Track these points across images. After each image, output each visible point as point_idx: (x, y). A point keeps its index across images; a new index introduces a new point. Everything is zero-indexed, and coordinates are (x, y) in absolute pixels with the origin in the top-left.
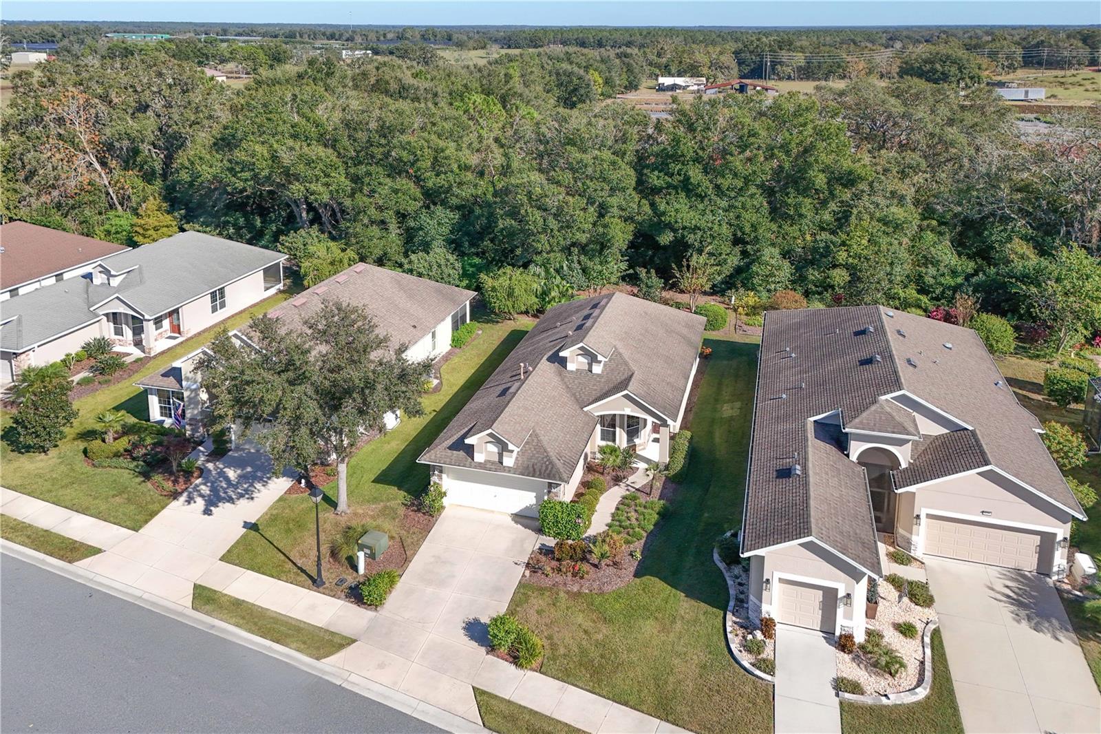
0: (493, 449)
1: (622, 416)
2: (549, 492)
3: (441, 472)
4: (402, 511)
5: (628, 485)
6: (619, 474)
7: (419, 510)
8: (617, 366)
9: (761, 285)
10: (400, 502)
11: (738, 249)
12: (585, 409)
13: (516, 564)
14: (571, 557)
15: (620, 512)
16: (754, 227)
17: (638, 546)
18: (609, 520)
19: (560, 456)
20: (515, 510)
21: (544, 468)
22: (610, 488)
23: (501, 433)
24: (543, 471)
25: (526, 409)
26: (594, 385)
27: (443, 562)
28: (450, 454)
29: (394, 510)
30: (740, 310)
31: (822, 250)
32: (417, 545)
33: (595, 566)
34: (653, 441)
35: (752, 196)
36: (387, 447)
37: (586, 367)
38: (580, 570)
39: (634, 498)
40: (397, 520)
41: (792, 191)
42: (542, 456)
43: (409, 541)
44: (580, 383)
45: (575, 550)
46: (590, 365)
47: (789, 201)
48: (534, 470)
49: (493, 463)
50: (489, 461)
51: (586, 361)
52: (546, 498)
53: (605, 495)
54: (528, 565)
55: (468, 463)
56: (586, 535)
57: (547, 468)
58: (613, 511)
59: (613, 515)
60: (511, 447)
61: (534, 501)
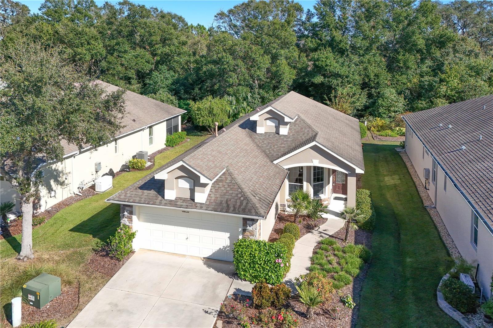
0: (184, 185)
1: (309, 168)
2: (244, 230)
3: (131, 213)
4: (90, 256)
5: (320, 233)
6: (310, 223)
7: (107, 255)
8: (302, 129)
9: (385, 113)
10: (91, 248)
11: (366, 91)
12: (275, 162)
13: (206, 312)
14: (273, 304)
15: (319, 256)
16: (377, 76)
17: (347, 291)
18: (309, 264)
19: (255, 195)
20: (208, 253)
21: (238, 204)
22: (304, 234)
23: (193, 166)
24: (237, 206)
25: (220, 153)
26: (282, 144)
27: (119, 310)
28: (141, 194)
29: (82, 255)
30: (372, 128)
31: (426, 87)
32: (95, 291)
33: (303, 315)
34: (334, 199)
35: (374, 55)
36: (95, 205)
37: (274, 130)
38: (284, 319)
39: (331, 244)
40: (81, 265)
41: (402, 51)
42: (236, 192)
43: (87, 286)
44: (269, 143)
45: (277, 294)
46: (277, 128)
47: (400, 57)
48: (228, 206)
49: (184, 200)
50: (180, 198)
51: (274, 125)
52: (241, 237)
53: (300, 240)
54: (220, 314)
55: (158, 201)
56: (286, 279)
57: (241, 203)
58: (311, 255)
59: (312, 259)
60: (203, 180)
61: (227, 243)
